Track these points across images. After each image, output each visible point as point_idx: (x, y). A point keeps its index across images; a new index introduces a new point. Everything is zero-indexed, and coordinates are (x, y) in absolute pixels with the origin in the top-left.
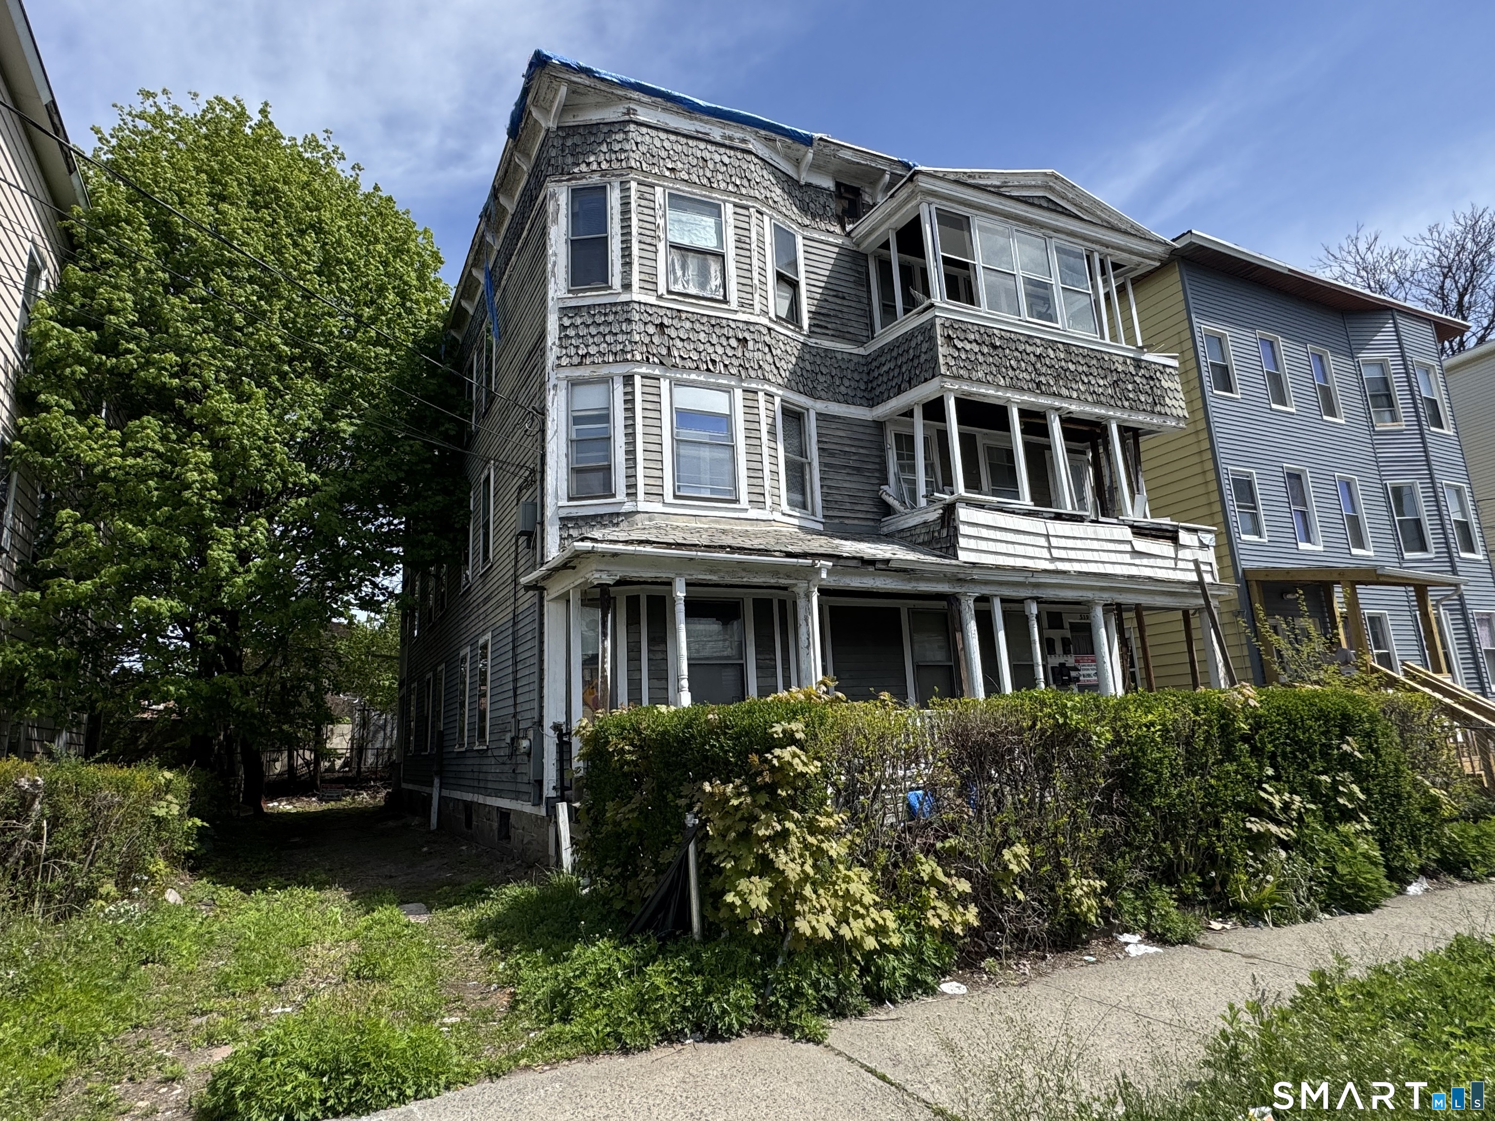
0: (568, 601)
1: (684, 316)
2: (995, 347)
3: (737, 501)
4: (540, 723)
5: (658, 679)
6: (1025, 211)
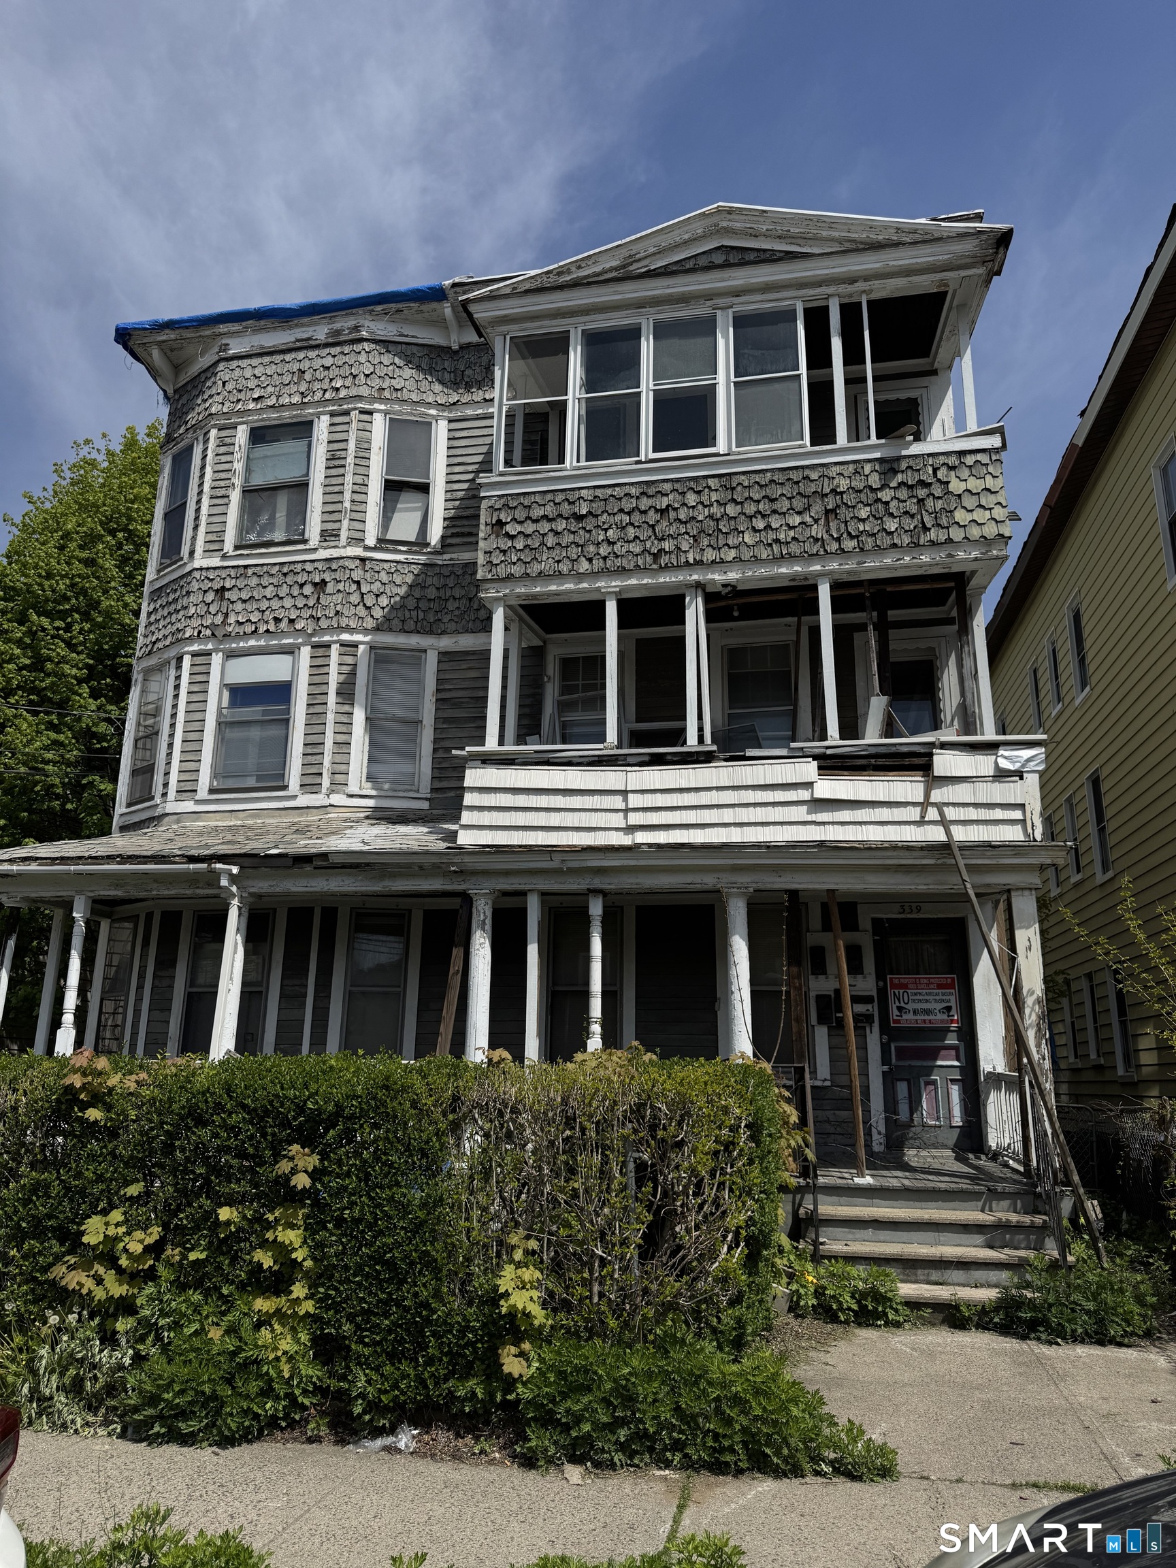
1: (250, 572)
2: (580, 518)
3: (285, 787)
5: (162, 1010)
6: (663, 288)
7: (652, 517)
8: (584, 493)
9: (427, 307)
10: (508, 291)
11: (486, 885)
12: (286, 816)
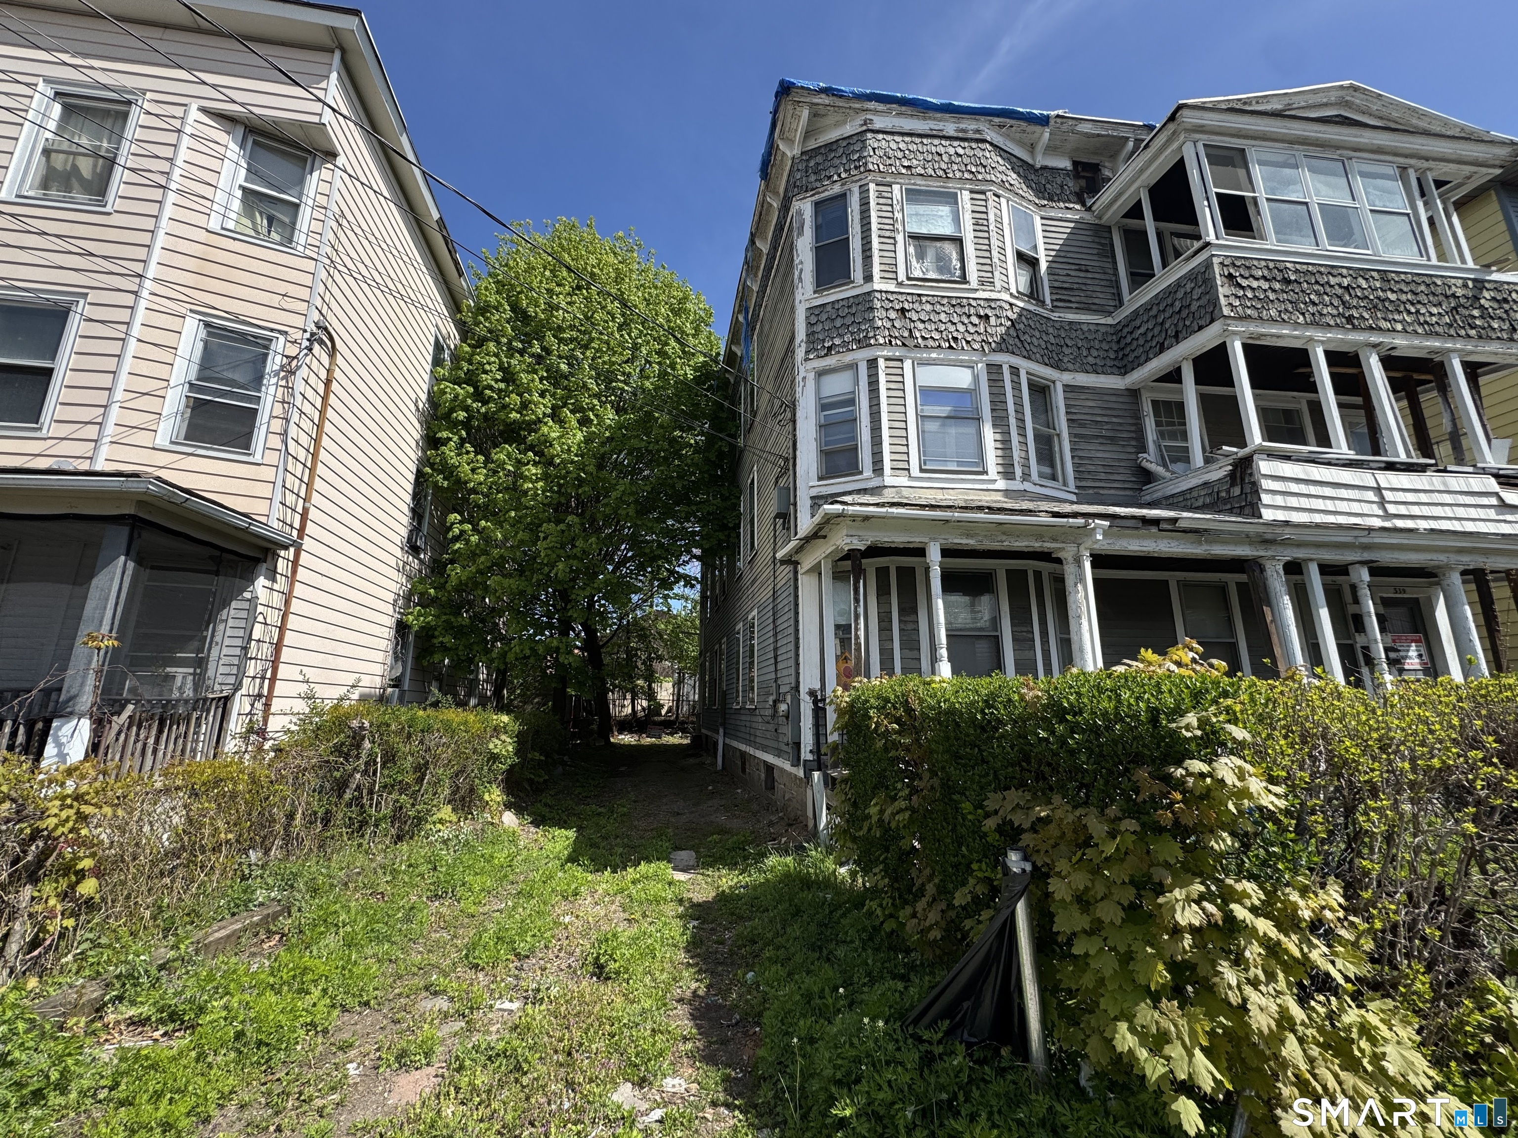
0: (820, 574)
1: (924, 299)
3: (985, 472)
4: (797, 688)
7: (1339, 291)
9: (1031, 129)
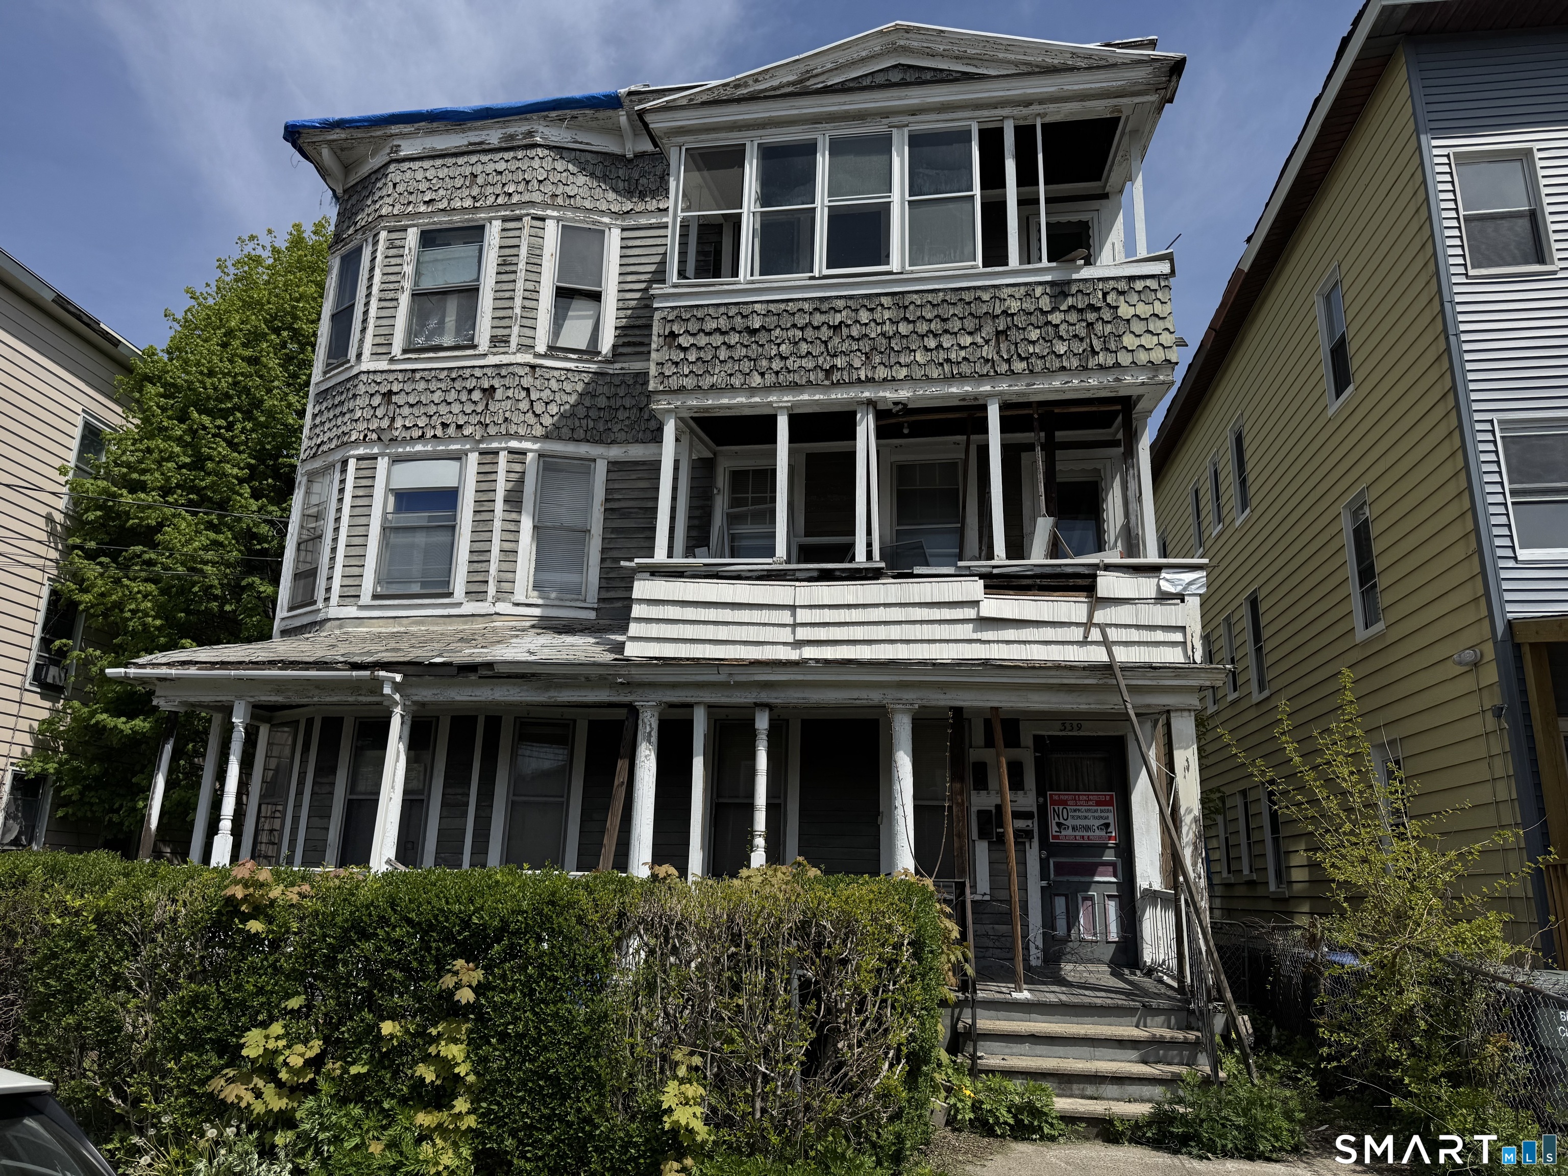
1: (418, 376)
3: (450, 595)
5: (321, 817)
6: (840, 104)
7: (825, 333)
8: (757, 307)
9: (602, 114)
10: (685, 102)
11: (653, 697)
12: (450, 624)
